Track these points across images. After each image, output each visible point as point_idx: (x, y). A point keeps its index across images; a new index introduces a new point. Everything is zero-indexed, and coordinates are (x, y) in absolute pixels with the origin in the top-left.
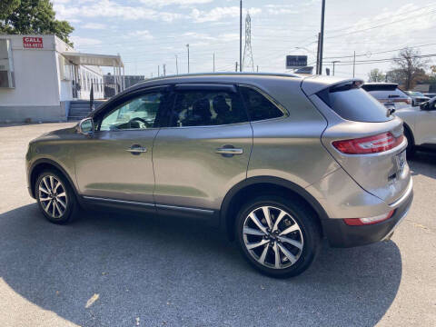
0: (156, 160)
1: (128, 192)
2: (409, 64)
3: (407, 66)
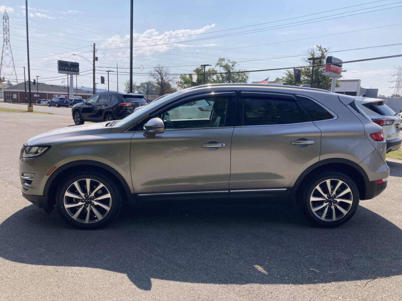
0: (235, 153)
1: (200, 184)
2: (162, 79)
3: (160, 80)
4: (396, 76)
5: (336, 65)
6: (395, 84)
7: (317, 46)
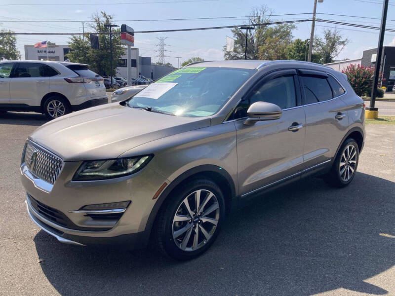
4: (159, 46)
5: (130, 33)
6: (159, 53)
7: (102, 12)
